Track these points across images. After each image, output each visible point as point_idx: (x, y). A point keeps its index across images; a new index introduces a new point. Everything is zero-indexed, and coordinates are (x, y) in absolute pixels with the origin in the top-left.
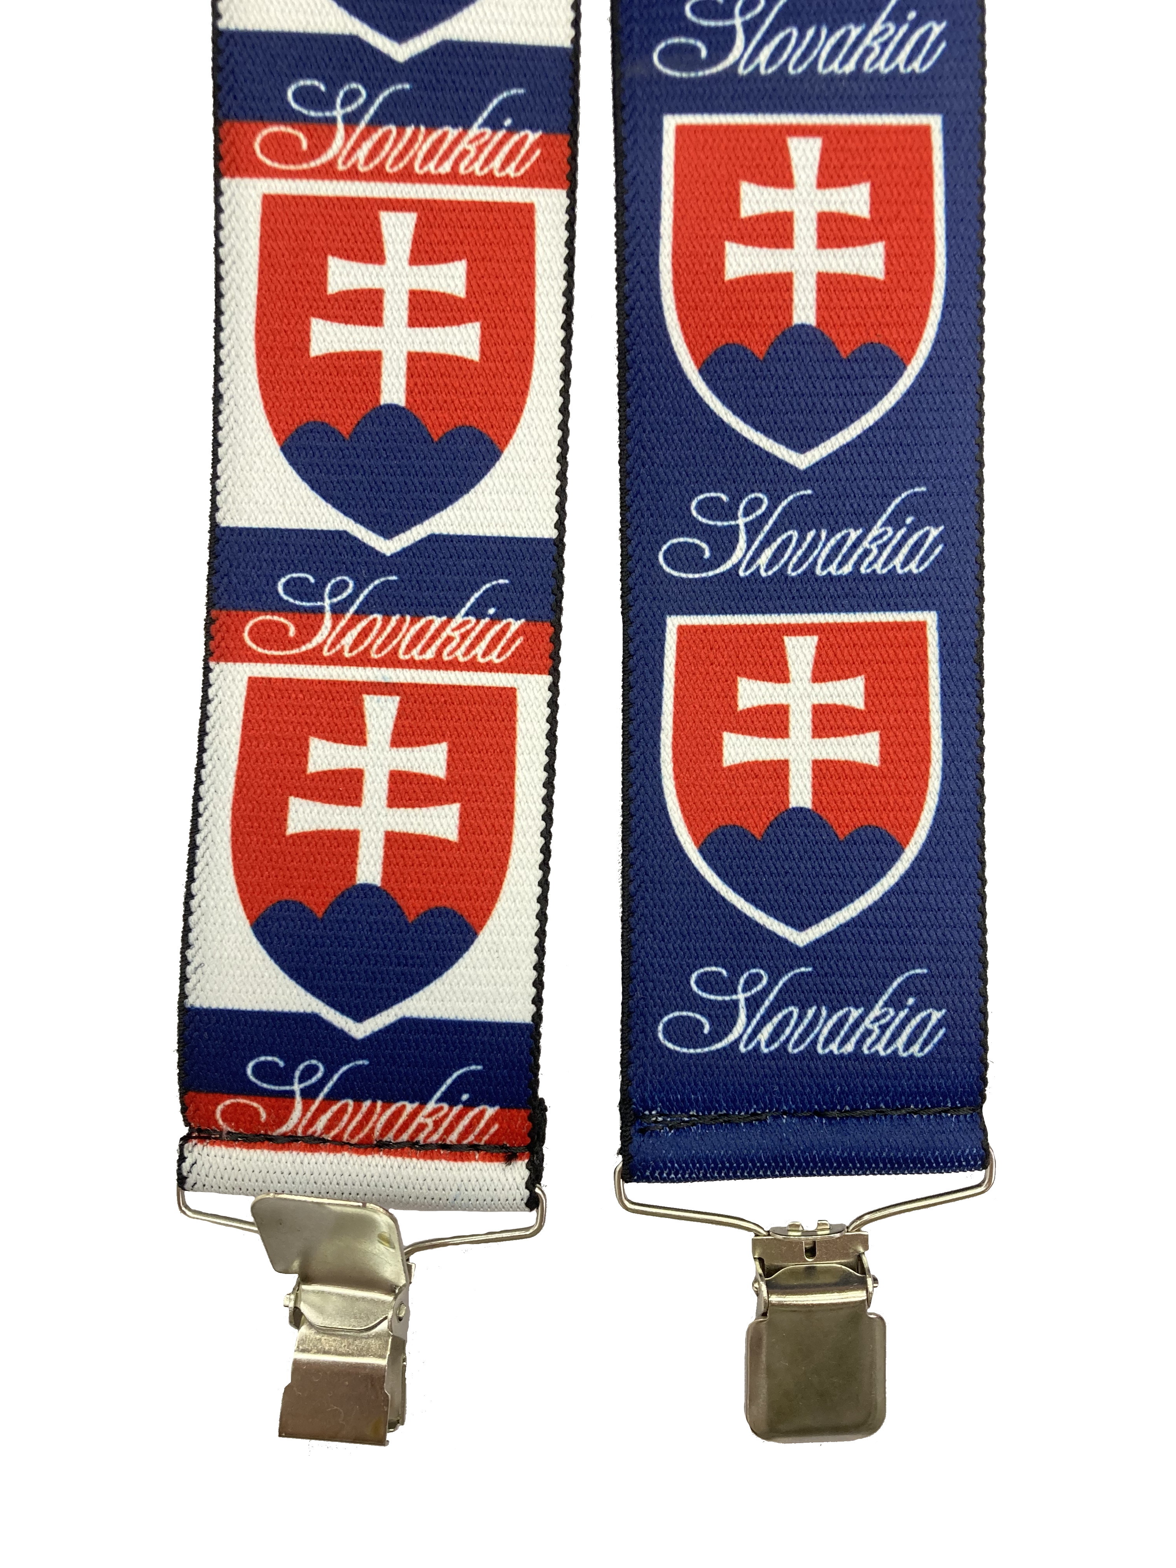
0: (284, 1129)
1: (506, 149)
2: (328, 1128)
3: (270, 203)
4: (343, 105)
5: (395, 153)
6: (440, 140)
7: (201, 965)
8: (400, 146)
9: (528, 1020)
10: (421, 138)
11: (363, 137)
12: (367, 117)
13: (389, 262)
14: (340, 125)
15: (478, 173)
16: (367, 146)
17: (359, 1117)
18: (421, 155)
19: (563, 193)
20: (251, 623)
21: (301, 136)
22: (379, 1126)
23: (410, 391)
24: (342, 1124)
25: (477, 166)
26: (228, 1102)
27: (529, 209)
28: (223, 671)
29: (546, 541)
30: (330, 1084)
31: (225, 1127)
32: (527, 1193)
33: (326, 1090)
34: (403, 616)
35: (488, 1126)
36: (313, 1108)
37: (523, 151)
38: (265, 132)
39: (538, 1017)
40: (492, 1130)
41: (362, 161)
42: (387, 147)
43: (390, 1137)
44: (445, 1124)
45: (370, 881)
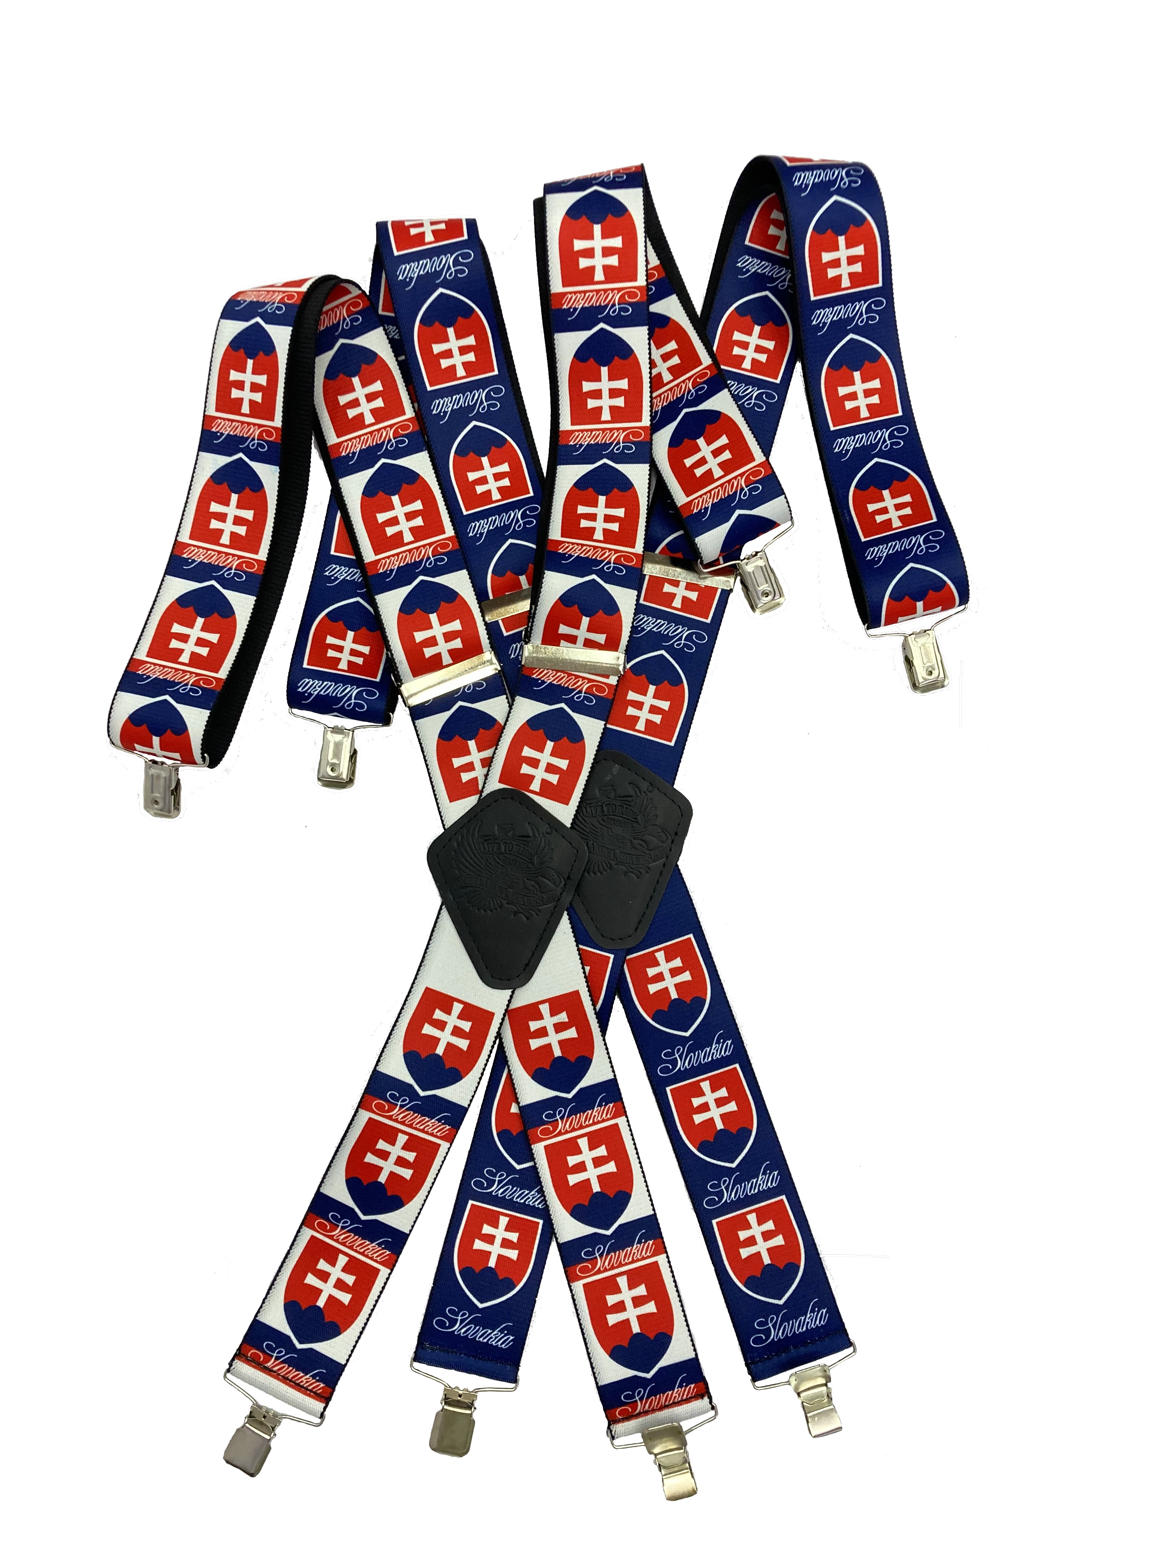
0: (637, 1412)
1: (605, 1111)
2: (648, 1407)
4: (559, 1115)
5: (575, 1123)
6: (587, 1115)
7: (599, 1373)
8: (577, 1120)
9: (694, 1357)
10: (581, 1117)
11: (566, 1122)
12: (566, 1116)
13: (583, 1153)
14: (560, 1120)
15: (600, 1120)
16: (568, 1124)
17: (657, 1400)
18: (583, 1121)
19: (624, 1117)
20: (577, 1268)
21: (550, 1127)
22: (663, 1401)
24: (653, 1404)
25: (599, 1118)
26: (619, 1410)
27: (617, 1124)
28: (574, 1285)
29: (653, 1216)
30: (646, 1394)
31: (621, 1417)
32: (710, 1406)
33: (646, 1396)
34: (619, 1251)
35: (693, 1390)
36: (644, 1402)
38: (540, 1129)
39: (697, 1355)
40: (695, 1391)
41: (567, 1128)
42: (573, 1122)
43: (667, 1403)
44: (681, 1394)
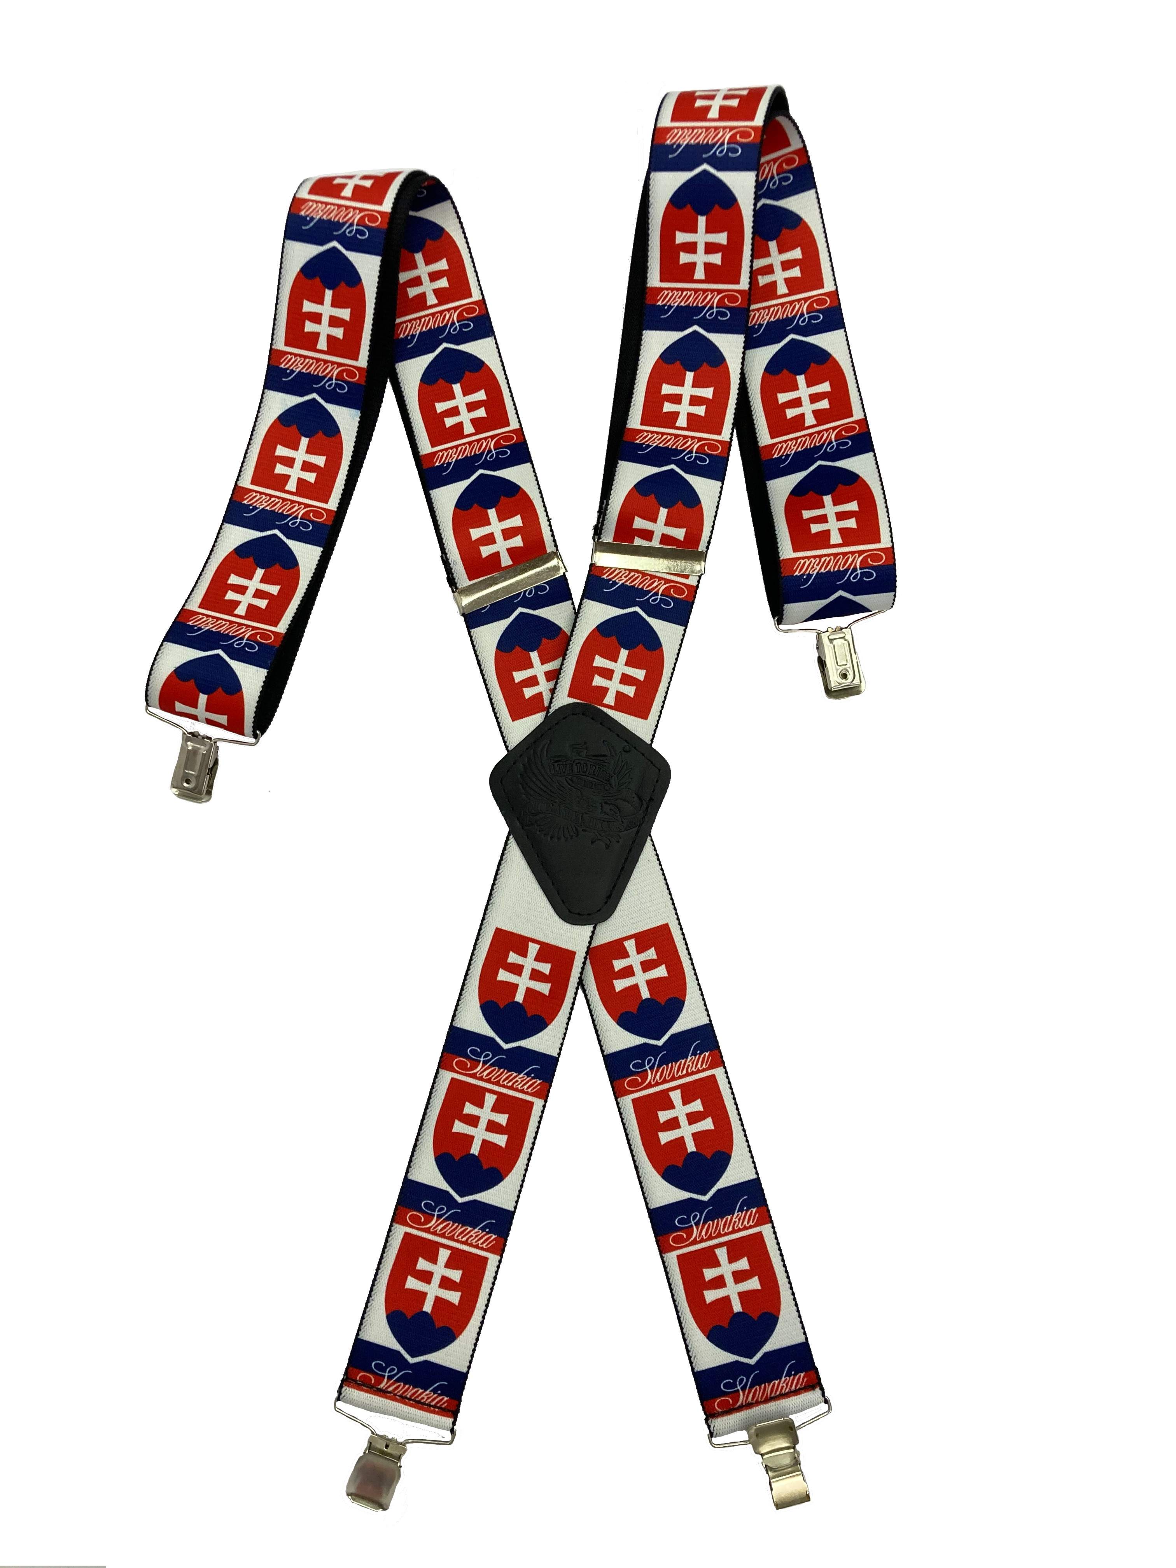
0: (739, 1404)
1: (701, 1060)
2: (753, 1399)
3: (634, 1101)
4: (648, 1065)
5: (668, 1073)
6: (680, 1064)
7: (696, 1356)
8: (669, 1070)
9: (804, 1341)
10: (674, 1066)
11: (657, 1072)
12: (656, 1065)
13: (676, 1107)
14: (649, 1071)
15: (694, 1070)
16: (659, 1074)
17: (762, 1391)
18: (676, 1071)
19: (722, 1068)
20: (671, 1237)
21: (638, 1078)
22: (769, 1392)
23: (696, 1146)
24: (757, 1395)
25: (694, 1068)
26: (718, 1401)
27: (714, 1076)
28: (667, 1256)
29: (755, 1179)
30: (749, 1383)
31: (720, 1411)
32: (823, 1399)
33: (749, 1385)
34: (718, 1219)
35: (803, 1380)
36: (746, 1393)
37: (706, 1059)
38: (627, 1080)
39: (807, 1338)
40: (805, 1381)
41: (658, 1079)
42: (665, 1072)
43: (773, 1395)
44: (790, 1384)
45: (739, 1311)
